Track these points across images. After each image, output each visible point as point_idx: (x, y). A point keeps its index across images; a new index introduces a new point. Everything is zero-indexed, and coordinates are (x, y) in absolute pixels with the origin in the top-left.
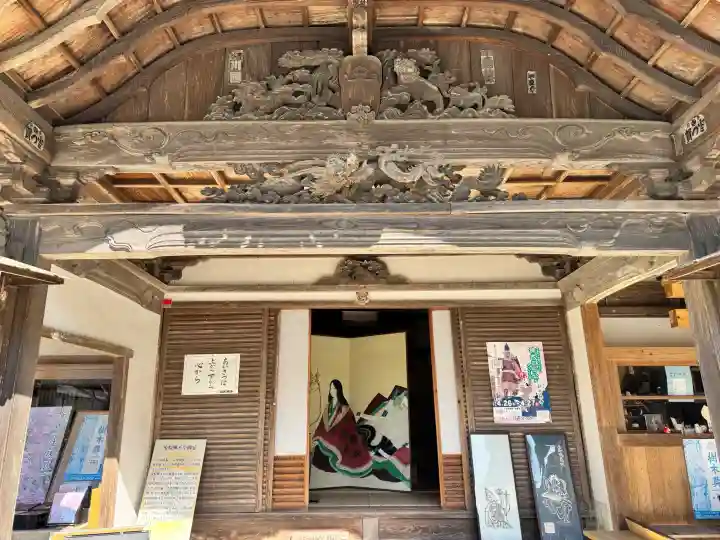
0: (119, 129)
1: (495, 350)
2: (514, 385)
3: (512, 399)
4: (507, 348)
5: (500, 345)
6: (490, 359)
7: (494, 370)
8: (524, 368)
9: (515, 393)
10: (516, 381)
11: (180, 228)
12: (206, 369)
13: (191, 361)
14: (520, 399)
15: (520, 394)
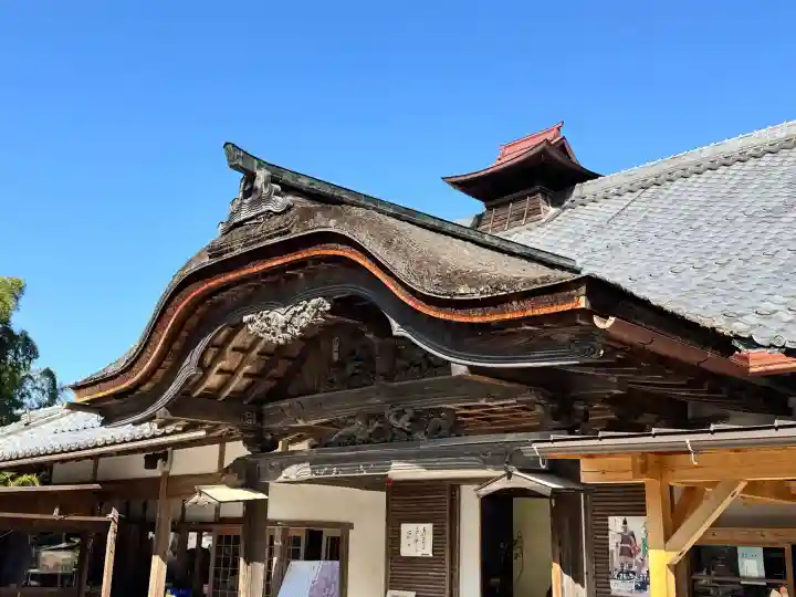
0: (285, 404)
1: (615, 524)
2: (629, 559)
3: (627, 573)
4: (625, 522)
5: (620, 519)
6: (610, 533)
7: (614, 542)
8: (639, 542)
9: (631, 566)
10: (631, 555)
11: (307, 464)
12: (413, 533)
13: (406, 528)
14: (634, 573)
15: (634, 569)
